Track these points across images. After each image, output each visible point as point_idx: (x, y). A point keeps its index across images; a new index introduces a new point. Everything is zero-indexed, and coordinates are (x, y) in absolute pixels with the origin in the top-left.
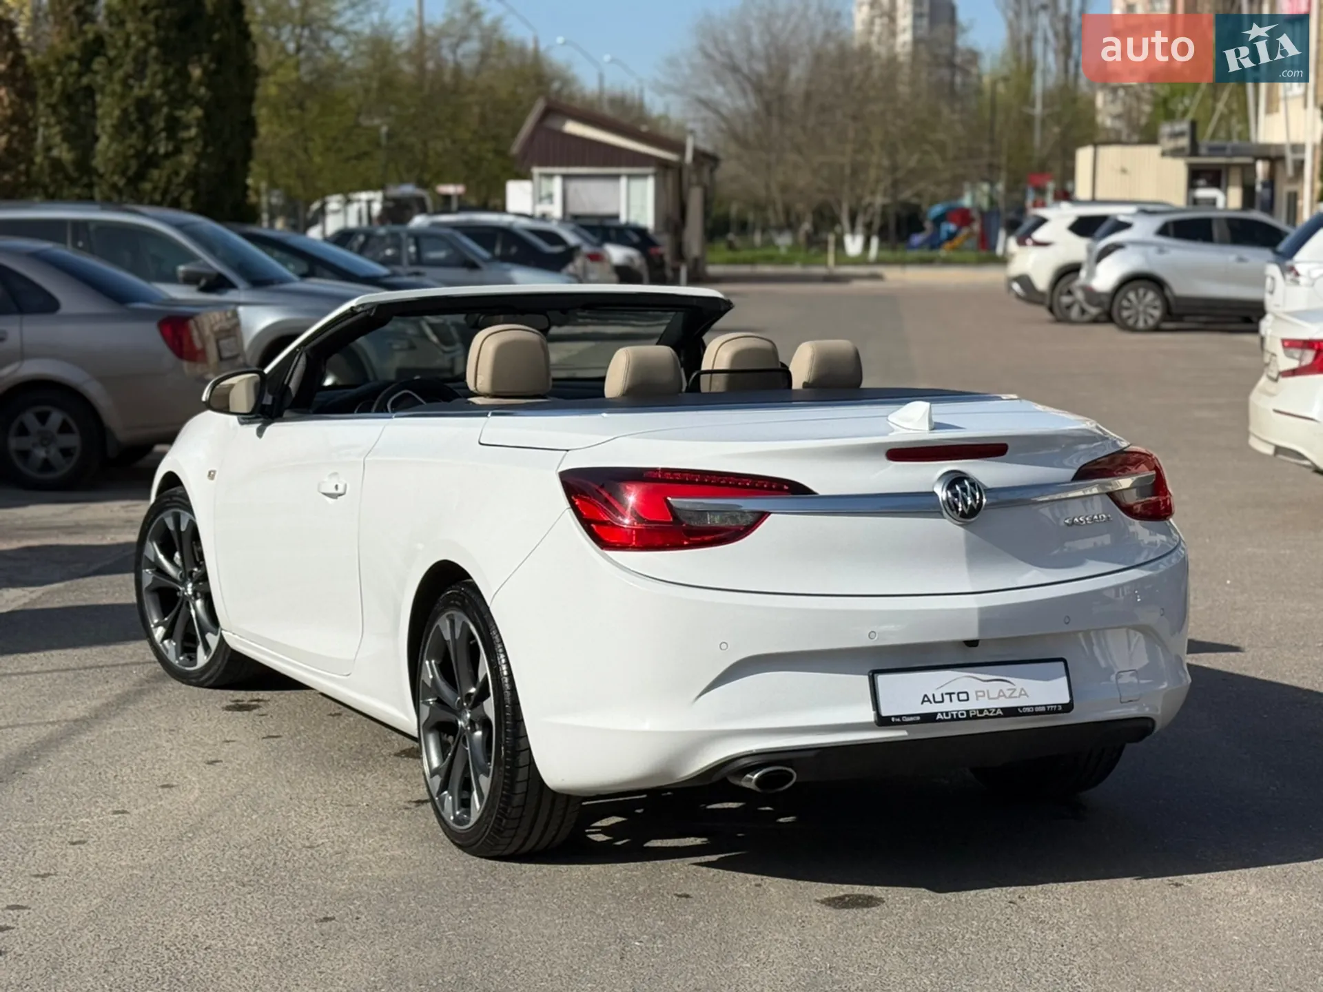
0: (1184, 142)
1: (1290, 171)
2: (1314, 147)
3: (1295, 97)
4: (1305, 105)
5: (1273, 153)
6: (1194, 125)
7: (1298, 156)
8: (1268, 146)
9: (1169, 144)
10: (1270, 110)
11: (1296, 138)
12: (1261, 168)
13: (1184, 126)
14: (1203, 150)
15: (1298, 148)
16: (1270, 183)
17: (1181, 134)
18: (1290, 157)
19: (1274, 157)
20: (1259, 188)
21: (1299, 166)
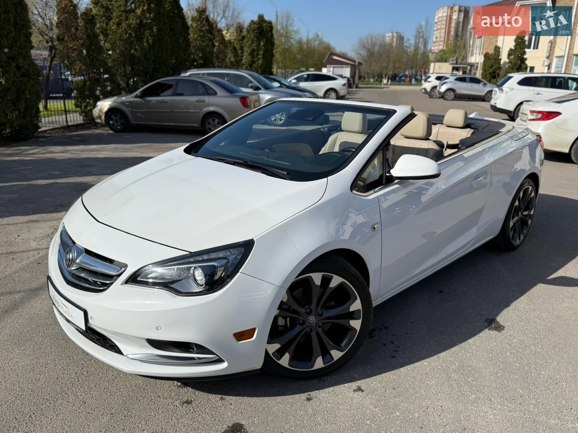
0: (455, 62)
1: (475, 68)
2: (481, 63)
3: (477, 53)
4: (480, 55)
5: (472, 64)
6: (457, 59)
7: (477, 65)
8: (471, 63)
9: (451, 62)
10: (472, 55)
11: (477, 61)
12: (469, 67)
13: (455, 59)
14: (458, 63)
15: (477, 63)
16: (470, 71)
17: (454, 60)
18: (475, 65)
19: (472, 65)
20: (468, 72)
21: (477, 67)
